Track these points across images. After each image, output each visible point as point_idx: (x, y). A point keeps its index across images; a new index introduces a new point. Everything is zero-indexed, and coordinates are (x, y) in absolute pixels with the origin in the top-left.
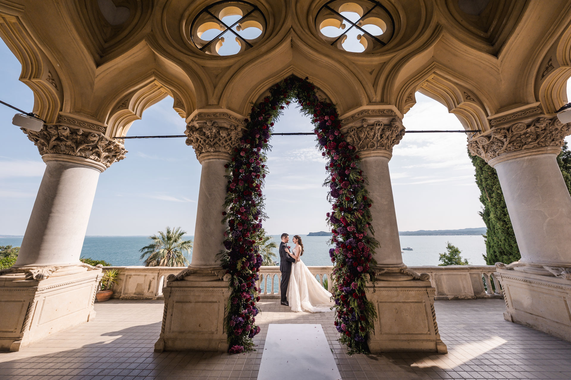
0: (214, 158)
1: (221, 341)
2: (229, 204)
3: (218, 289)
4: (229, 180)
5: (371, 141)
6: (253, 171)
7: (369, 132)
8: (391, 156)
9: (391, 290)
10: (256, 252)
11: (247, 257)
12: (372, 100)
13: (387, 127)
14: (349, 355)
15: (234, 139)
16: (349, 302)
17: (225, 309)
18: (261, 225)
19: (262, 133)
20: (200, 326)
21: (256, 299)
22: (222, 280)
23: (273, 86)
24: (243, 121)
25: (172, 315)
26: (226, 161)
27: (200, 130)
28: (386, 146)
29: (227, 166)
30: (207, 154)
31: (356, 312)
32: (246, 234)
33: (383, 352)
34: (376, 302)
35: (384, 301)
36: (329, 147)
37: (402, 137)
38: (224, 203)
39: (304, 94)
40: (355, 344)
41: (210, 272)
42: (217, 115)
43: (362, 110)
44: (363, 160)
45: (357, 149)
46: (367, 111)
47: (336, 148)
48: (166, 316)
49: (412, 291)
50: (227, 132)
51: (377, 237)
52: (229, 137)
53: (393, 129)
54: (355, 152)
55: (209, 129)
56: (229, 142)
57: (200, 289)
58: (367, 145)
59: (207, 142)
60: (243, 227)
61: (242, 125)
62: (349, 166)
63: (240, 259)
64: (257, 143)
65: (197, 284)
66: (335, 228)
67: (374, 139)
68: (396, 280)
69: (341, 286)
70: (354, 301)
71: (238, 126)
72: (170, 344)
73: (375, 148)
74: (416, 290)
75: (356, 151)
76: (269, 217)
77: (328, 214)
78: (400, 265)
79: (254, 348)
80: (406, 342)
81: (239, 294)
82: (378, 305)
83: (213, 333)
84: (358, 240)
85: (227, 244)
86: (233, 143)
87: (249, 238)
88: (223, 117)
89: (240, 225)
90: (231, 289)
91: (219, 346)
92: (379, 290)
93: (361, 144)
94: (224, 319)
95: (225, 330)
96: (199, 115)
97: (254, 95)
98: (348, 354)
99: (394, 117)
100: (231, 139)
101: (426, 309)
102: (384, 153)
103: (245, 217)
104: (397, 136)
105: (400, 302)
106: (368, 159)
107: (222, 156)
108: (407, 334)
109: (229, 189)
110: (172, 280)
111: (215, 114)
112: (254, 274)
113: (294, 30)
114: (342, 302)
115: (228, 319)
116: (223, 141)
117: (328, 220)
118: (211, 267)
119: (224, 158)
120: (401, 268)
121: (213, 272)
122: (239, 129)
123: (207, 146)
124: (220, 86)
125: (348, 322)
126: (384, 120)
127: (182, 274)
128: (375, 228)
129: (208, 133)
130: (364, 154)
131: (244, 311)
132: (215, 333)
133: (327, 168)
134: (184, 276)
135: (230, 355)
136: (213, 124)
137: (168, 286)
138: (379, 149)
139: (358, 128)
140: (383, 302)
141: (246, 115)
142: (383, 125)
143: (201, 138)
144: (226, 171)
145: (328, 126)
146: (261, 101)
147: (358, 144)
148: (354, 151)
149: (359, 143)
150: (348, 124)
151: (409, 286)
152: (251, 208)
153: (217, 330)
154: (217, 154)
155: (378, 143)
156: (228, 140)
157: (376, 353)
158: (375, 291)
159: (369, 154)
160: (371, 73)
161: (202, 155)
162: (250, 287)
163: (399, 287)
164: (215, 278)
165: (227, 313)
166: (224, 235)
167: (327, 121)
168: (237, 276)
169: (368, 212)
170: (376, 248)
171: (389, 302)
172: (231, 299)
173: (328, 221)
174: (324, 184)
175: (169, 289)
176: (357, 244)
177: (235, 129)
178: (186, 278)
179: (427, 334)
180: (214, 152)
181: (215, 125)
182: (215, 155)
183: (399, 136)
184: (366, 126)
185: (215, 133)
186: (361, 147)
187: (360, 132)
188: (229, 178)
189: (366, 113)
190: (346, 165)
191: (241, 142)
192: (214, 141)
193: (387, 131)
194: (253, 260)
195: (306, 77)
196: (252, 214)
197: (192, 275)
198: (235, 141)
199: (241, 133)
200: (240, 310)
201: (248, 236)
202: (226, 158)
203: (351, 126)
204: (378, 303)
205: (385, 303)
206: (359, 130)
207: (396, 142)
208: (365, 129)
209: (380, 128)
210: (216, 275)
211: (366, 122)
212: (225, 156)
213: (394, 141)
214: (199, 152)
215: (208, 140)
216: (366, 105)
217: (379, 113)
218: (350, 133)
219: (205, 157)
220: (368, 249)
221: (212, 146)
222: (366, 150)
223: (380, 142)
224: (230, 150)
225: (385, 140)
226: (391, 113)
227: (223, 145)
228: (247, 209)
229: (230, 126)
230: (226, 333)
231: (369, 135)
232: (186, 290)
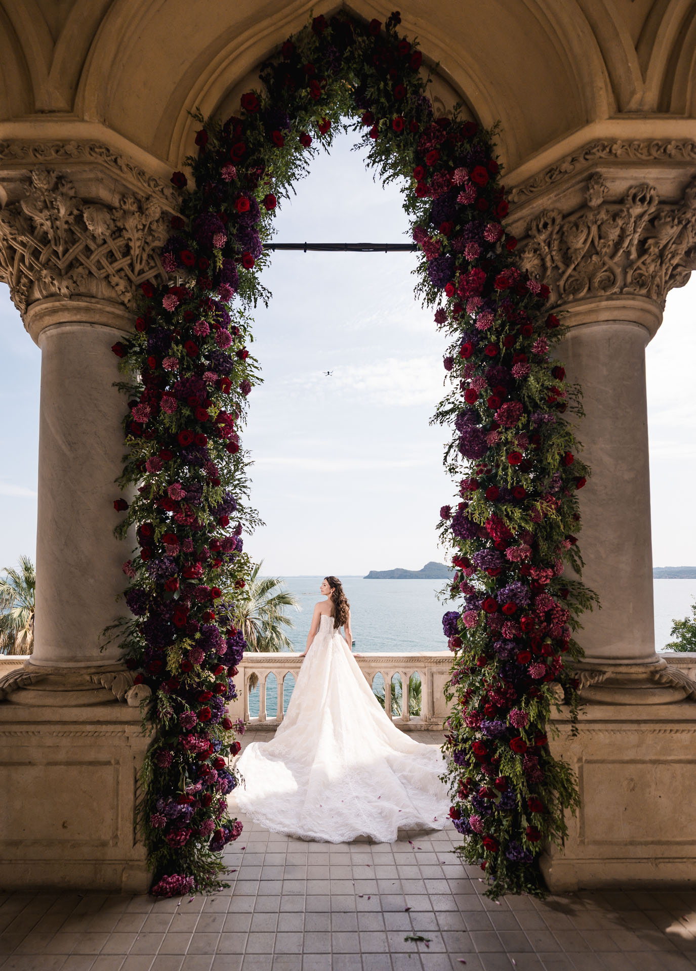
0: (74, 318)
1: (128, 864)
2: (134, 476)
3: (111, 728)
4: (132, 398)
5: (604, 263)
6: (209, 369)
7: (603, 228)
8: (659, 321)
9: (625, 731)
10: (225, 620)
12: (629, 102)
13: (667, 208)
14: (489, 900)
15: (137, 252)
16: (498, 761)
17: (136, 781)
18: (240, 541)
19: (235, 232)
20: (64, 826)
21: (229, 749)
22: (125, 701)
24: (167, 185)
26: (117, 332)
27: (13, 210)
28: (653, 284)
29: (121, 350)
31: (518, 791)
32: (190, 568)
34: (575, 760)
35: (599, 758)
36: (463, 289)
38: (118, 472)
39: (382, 85)
40: (507, 868)
41: (88, 678)
42: (68, 148)
43: (590, 143)
44: (569, 335)
45: (553, 297)
46: (606, 144)
47: (485, 292)
49: (683, 731)
50: (109, 219)
51: (589, 577)
52: (121, 242)
54: (544, 308)
55: (46, 206)
57: (58, 728)
58: (590, 280)
59: (43, 258)
60: (182, 546)
61: (163, 199)
62: (525, 350)
63: (177, 642)
64: (220, 264)
65: (48, 714)
66: (464, 554)
67: (616, 259)
68: (639, 702)
69: (474, 716)
70: (513, 758)
73: (616, 289)
75: (548, 305)
77: (445, 511)
78: (649, 660)
79: (225, 876)
80: (650, 864)
81: (175, 741)
82: (581, 769)
83: (104, 844)
84: (537, 588)
85: (134, 597)
87: (201, 579)
88: (92, 159)
89: (172, 541)
90: (152, 729)
91: (124, 879)
92: (588, 730)
93: (570, 276)
94: (136, 808)
95: (138, 835)
96: (4, 146)
97: (206, 89)
98: (488, 896)
100: (127, 251)
102: (643, 310)
103: (187, 516)
104: (689, 251)
105: (643, 762)
106: (585, 331)
107: (102, 311)
108: (652, 843)
109: (131, 428)
111: (59, 146)
112: (220, 685)
114: (473, 760)
115: (147, 809)
116: (99, 255)
118: (88, 663)
119: (111, 322)
120: (652, 668)
121: (95, 678)
122: (155, 212)
123: (44, 272)
124: (73, 35)
125: (490, 812)
126: (664, 181)
127: (1, 685)
128: (587, 553)
129: (42, 221)
130: (577, 314)
131: (192, 785)
132: (111, 843)
133: (449, 363)
134: (8, 690)
136: (57, 184)
138: (629, 293)
139: (564, 217)
140: (594, 762)
141: (179, 161)
142: (655, 201)
143: (23, 244)
144: (120, 369)
145: (463, 208)
147: (559, 280)
148: (543, 305)
149: (564, 272)
150: (529, 201)
151: (676, 717)
152: (205, 488)
153: (116, 837)
154: (82, 304)
155: (626, 273)
156: (118, 255)
157: (564, 892)
158: (575, 732)
161: (35, 309)
162: (210, 720)
164: (102, 696)
165: (142, 793)
166: (124, 571)
167: (462, 188)
168: (166, 691)
169: (572, 502)
170: (584, 610)
171: (613, 762)
172: (153, 755)
174: (436, 416)
176: (532, 600)
178: (15, 697)
180: (71, 297)
181: (63, 189)
182: (78, 310)
184: (599, 201)
185: (66, 222)
186: (569, 288)
187: (574, 229)
188: (133, 391)
189: (605, 152)
190: (518, 346)
191: (164, 261)
192: (67, 255)
193: (669, 222)
194: (218, 646)
195: (393, 13)
196: (209, 506)
197: (33, 688)
198: (141, 257)
199: (162, 227)
200: (179, 784)
201: (198, 573)
202: (118, 322)
203: (542, 208)
204: (580, 764)
205: (600, 765)
206: (569, 222)
207: (680, 274)
208: (596, 212)
209: (645, 212)
210: (105, 688)
211: (602, 185)
212: (113, 313)
213: (675, 272)
214: (21, 299)
215: (45, 249)
216: (606, 116)
217: (646, 153)
218: (537, 235)
219: (45, 315)
220: (563, 615)
221: (63, 272)
222: (583, 299)
223: (636, 270)
224: (128, 292)
225: (653, 261)
226: (689, 155)
227: (99, 269)
228: (192, 491)
229: (120, 197)
230: (142, 843)
231: (602, 241)
232: (15, 732)
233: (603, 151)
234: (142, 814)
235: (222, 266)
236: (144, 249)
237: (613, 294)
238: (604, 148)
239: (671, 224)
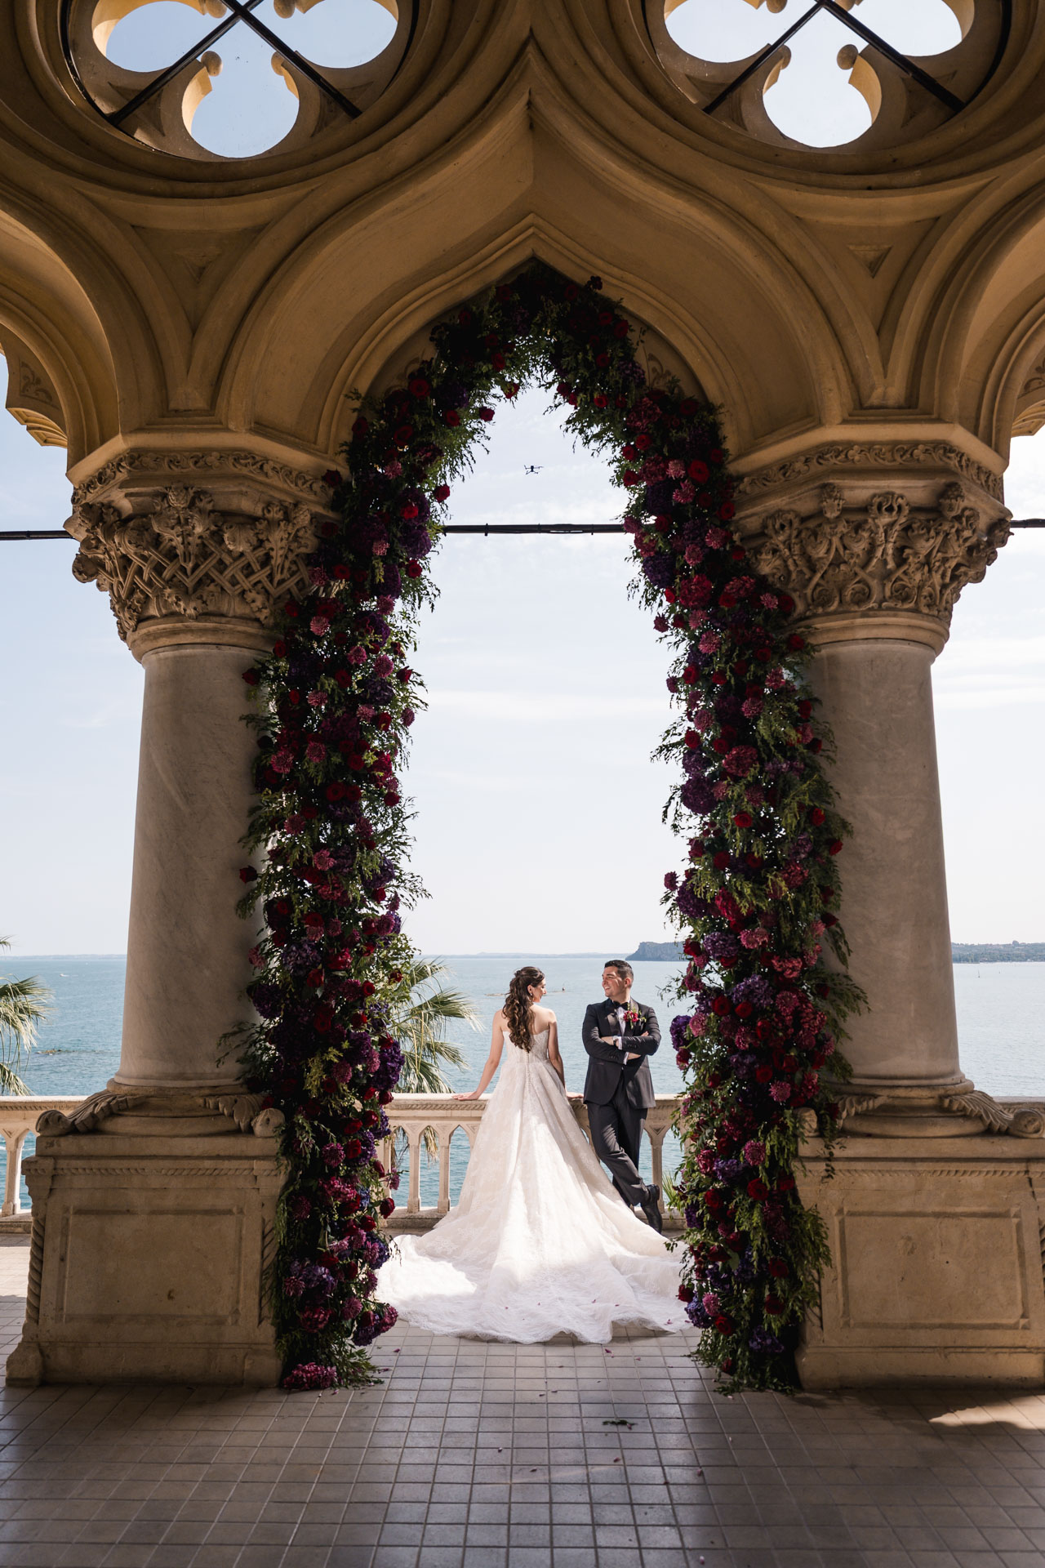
0: (198, 641)
1: (252, 1348)
2: (264, 836)
3: (235, 1164)
4: (263, 734)
5: (856, 574)
6: (363, 699)
7: (847, 541)
8: (944, 636)
9: (895, 1171)
10: (379, 1026)
11: (346, 1045)
12: (869, 397)
13: (922, 517)
14: (722, 1396)
15: (279, 561)
16: (734, 1212)
17: (264, 1238)
18: (398, 919)
19: (399, 534)
20: (170, 1297)
21: (378, 1209)
22: (250, 1131)
23: (446, 312)
24: (316, 479)
25: (62, 1259)
26: (246, 653)
27: (137, 524)
28: (919, 595)
29: (252, 675)
30: (169, 626)
31: (756, 1248)
32: (336, 956)
33: (847, 1388)
34: (834, 1212)
35: (866, 1208)
36: (684, 597)
37: (995, 554)
38: (243, 830)
39: (580, 356)
40: (750, 1360)
41: (201, 1101)
42: (209, 459)
43: (824, 444)
44: (824, 652)
45: (800, 607)
46: (840, 448)
47: (713, 601)
48: (41, 1262)
49: (972, 1172)
50: (251, 533)
51: (859, 970)
52: (260, 552)
53: (946, 527)
54: (791, 619)
55: (179, 522)
56: (261, 575)
57: (168, 1164)
58: (841, 592)
59: (167, 574)
60: (327, 928)
61: (312, 497)
62: (759, 682)
63: (318, 1053)
64: (380, 575)
65: (154, 1147)
66: (696, 937)
67: (870, 569)
68: (915, 1134)
69: (710, 1157)
70: (752, 1207)
71: (296, 505)
72: (62, 1359)
73: (873, 604)
74: (988, 1172)
76: (429, 891)
77: (670, 879)
78: (941, 1081)
79: (377, 1375)
80: (937, 1355)
81: (313, 1183)
82: (842, 1223)
83: (220, 1322)
84: (778, 982)
85: (262, 995)
86: (278, 577)
87: (348, 971)
88: (235, 471)
89: (314, 923)
90: (286, 1165)
91: (247, 1367)
92: (849, 1171)
93: (818, 585)
94: (263, 1272)
95: (266, 1311)
96: (134, 457)
97: (364, 359)
98: (720, 1392)
99: (952, 479)
100: (266, 560)
101: (1020, 1240)
102: (910, 626)
103: (334, 889)
104: (970, 550)
105: (923, 1214)
106: (843, 650)
107: (232, 632)
108: (941, 1326)
109: (263, 778)
110: (56, 1132)
111: (200, 456)
112: (370, 1113)
113: (542, 52)
114: (708, 1216)
115: (277, 1276)
116: (234, 570)
117: (671, 901)
118: (201, 1083)
119: (242, 642)
120: (941, 1092)
121: (211, 1102)
122: (303, 518)
123: (168, 591)
124: (217, 324)
125: (728, 1287)
126: (914, 490)
127: (90, 1110)
128: (854, 938)
129: (172, 537)
130: (829, 630)
131: (336, 1243)
132: (230, 1320)
133: (673, 683)
134: (101, 1116)
135: (289, 1394)
136: (193, 499)
137: (40, 1154)
138: (889, 609)
139: (804, 520)
140: (860, 1214)
141: (330, 451)
142: (906, 510)
143: (144, 558)
144: (248, 696)
145: (680, 506)
146: (396, 383)
147: (805, 586)
148: (789, 614)
149: (810, 579)
150: (763, 496)
151: (965, 1154)
152: (358, 854)
153: (236, 1312)
154: (210, 625)
155: (884, 586)
156: (256, 566)
157: (823, 1389)
158: (830, 1173)
159: (845, 629)
160: (873, 267)
161: (145, 629)
162: (358, 1160)
163: (923, 1160)
164: (221, 1125)
165: (271, 1253)
166: (250, 961)
167: (677, 483)
168: (306, 1118)
169: (828, 870)
170: (851, 1013)
171: (884, 1215)
172: (288, 1199)
173: (669, 904)
174: (661, 750)
175: (48, 1164)
176: (774, 998)
177: (287, 518)
178: (110, 1125)
179: (1015, 1327)
180: (197, 619)
181: (201, 505)
182: (204, 631)
183: (979, 551)
184: (837, 514)
185: (200, 537)
186: (818, 598)
187: (812, 538)
188: (263, 724)
189: (839, 458)
190: (749, 676)
191: (313, 575)
192: (197, 572)
193: (924, 534)
194: (367, 1059)
195: (592, 277)
196: (363, 877)
197: (131, 1114)
198: (283, 566)
199: (309, 532)
200: (320, 1240)
201: (345, 963)
202: (249, 642)
203: (776, 508)
204: (840, 1217)
205: (866, 1218)
206: (808, 529)
207: (966, 574)
208: (833, 525)
209: (895, 522)
210: (223, 1114)
211: (836, 499)
212: (244, 632)
213: (957, 573)
214: (132, 616)
215: (171, 565)
216: (839, 420)
217: (890, 458)
218: (774, 536)
219: (162, 636)
220: (815, 1018)
221: (190, 590)
222: (835, 613)
223: (895, 581)
224: (266, 608)
225: (917, 569)
226: (941, 459)
227: (233, 585)
228: (339, 857)
229: (263, 505)
230: (270, 1321)
231: (847, 551)
232: (114, 1170)
233: (836, 457)
234: (270, 1281)
235: (383, 580)
236: (286, 557)
237: (870, 609)
238: (839, 453)
239: (926, 537)
